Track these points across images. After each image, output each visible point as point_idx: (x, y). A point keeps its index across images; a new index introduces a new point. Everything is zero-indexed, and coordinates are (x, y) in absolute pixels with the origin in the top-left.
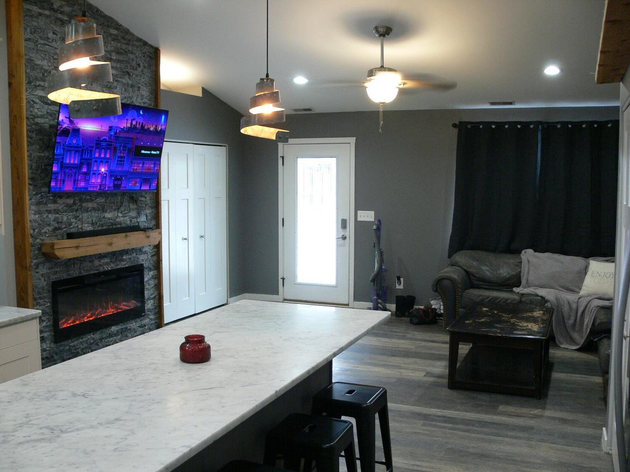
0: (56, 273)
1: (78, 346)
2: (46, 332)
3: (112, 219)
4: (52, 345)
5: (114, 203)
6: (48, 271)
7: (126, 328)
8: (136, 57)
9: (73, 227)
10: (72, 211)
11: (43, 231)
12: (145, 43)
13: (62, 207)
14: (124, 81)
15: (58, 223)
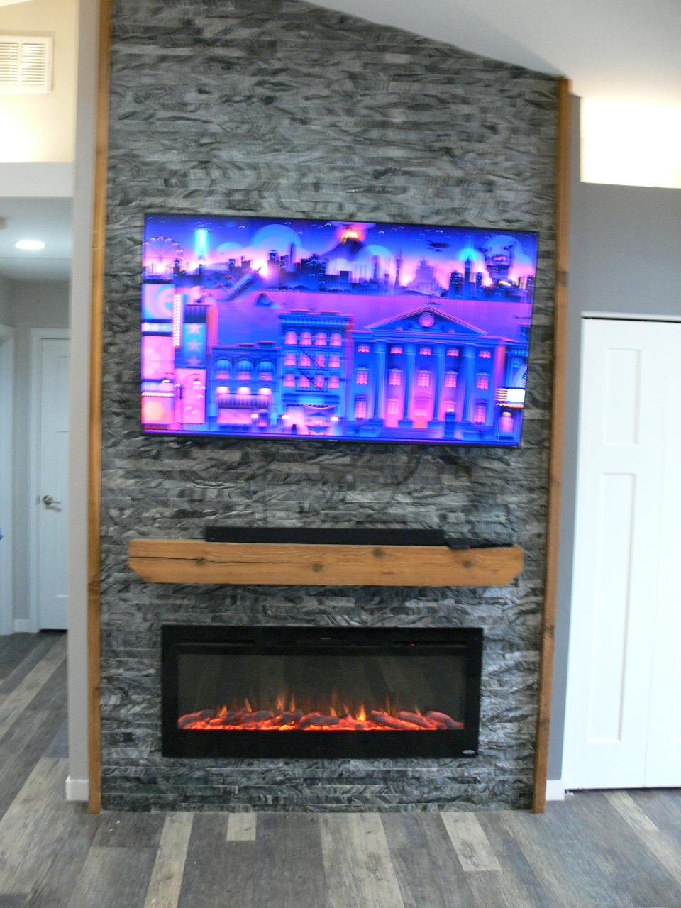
0: (177, 608)
1: (234, 779)
2: (139, 726)
3: (372, 508)
4: (158, 757)
5: (381, 469)
6: (157, 601)
7: (403, 774)
8: (484, 110)
9: (239, 516)
10: (236, 478)
11: (146, 515)
12: (518, 72)
13: (202, 467)
14: (432, 171)
15: (192, 501)
